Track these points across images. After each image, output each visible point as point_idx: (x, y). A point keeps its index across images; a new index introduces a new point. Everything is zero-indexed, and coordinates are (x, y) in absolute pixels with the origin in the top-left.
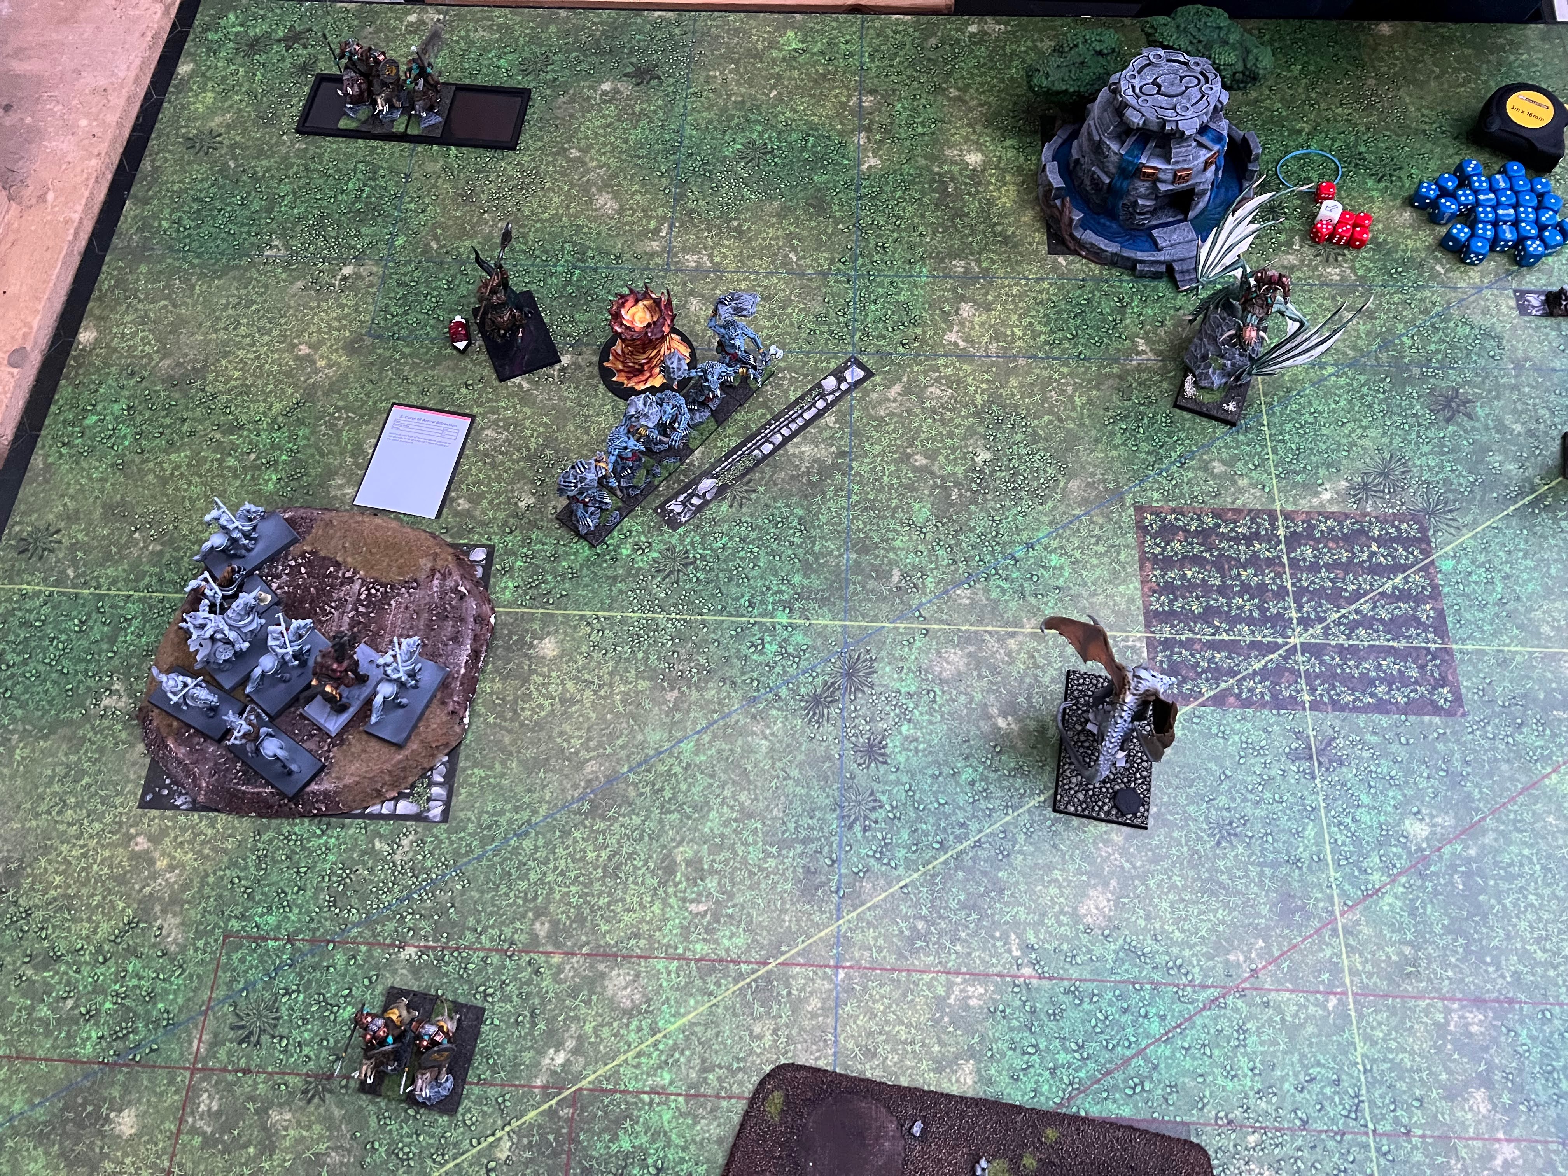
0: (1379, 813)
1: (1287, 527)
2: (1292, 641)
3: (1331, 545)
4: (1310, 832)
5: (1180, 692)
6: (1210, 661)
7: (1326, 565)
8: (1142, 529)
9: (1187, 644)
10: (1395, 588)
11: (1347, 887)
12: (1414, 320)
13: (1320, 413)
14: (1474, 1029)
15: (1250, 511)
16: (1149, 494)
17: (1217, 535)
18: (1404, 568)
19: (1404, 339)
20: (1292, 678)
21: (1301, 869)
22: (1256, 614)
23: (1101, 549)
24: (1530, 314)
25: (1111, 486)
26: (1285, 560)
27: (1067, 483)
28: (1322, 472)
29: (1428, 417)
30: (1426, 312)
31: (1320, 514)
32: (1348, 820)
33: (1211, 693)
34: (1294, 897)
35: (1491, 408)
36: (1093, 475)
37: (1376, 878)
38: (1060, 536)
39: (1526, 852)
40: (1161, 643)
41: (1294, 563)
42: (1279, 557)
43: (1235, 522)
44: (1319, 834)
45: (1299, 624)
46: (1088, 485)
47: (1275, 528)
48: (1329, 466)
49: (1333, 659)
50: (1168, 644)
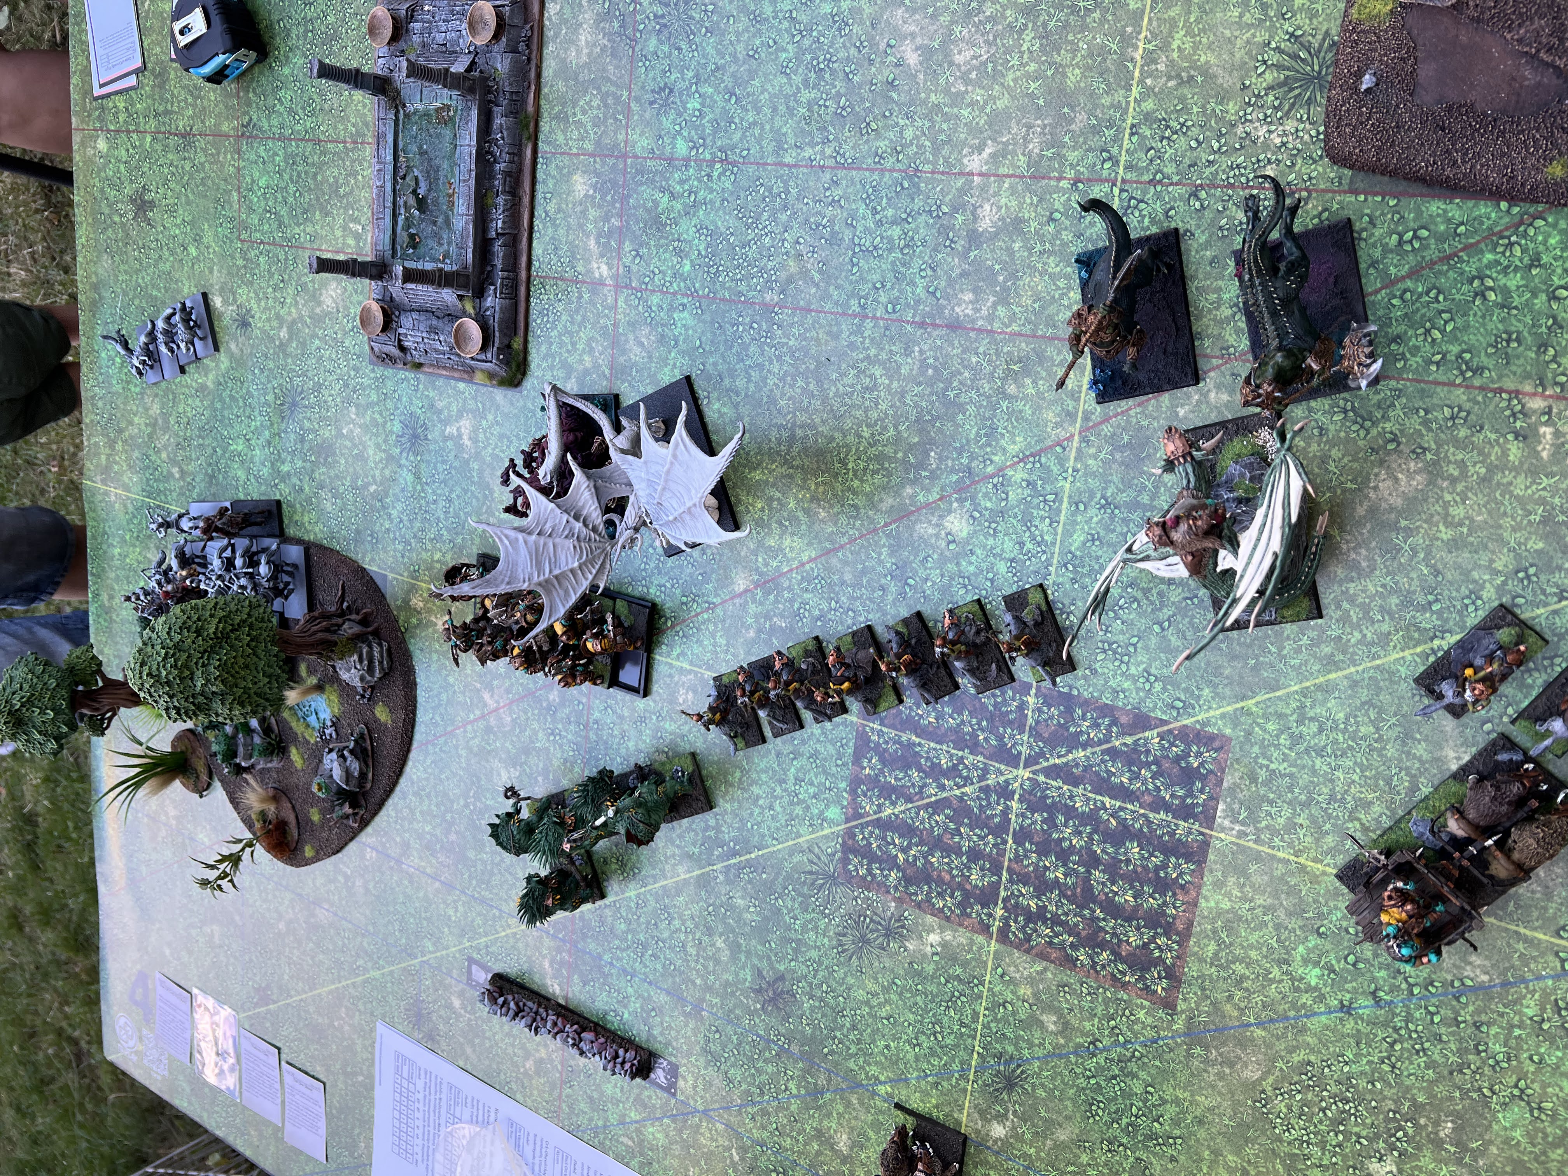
0: (992, 548)
1: (990, 915)
2: (1027, 774)
3: (947, 877)
4: (1078, 538)
5: (1188, 745)
6: (1136, 776)
7: (959, 854)
8: (1173, 976)
9: (1159, 805)
10: (893, 804)
11: (1055, 469)
12: (780, 1108)
13: (909, 1042)
14: (968, 296)
15: (1028, 951)
16: (1150, 1020)
17: (1078, 935)
18: (878, 823)
19: (794, 1091)
20: (1041, 728)
21: (1103, 497)
22: (1061, 819)
23: (1239, 968)
24: (669, 1063)
25: (1198, 1050)
26: (1005, 875)
27: (1263, 1078)
28: (930, 969)
29: (799, 989)
30: (765, 1113)
31: (948, 919)
32: (1029, 546)
33: (1147, 734)
34: (1122, 463)
35: (737, 975)
36: (1221, 1076)
37: (1018, 475)
38: (1294, 1005)
39: (856, 483)
40: (1195, 817)
41: (996, 869)
42: (1011, 881)
43: (1050, 944)
44: (1067, 534)
45: (1013, 792)
46: (1232, 1065)
47: (1005, 920)
48: (919, 974)
49: (985, 739)
50: (1185, 812)
